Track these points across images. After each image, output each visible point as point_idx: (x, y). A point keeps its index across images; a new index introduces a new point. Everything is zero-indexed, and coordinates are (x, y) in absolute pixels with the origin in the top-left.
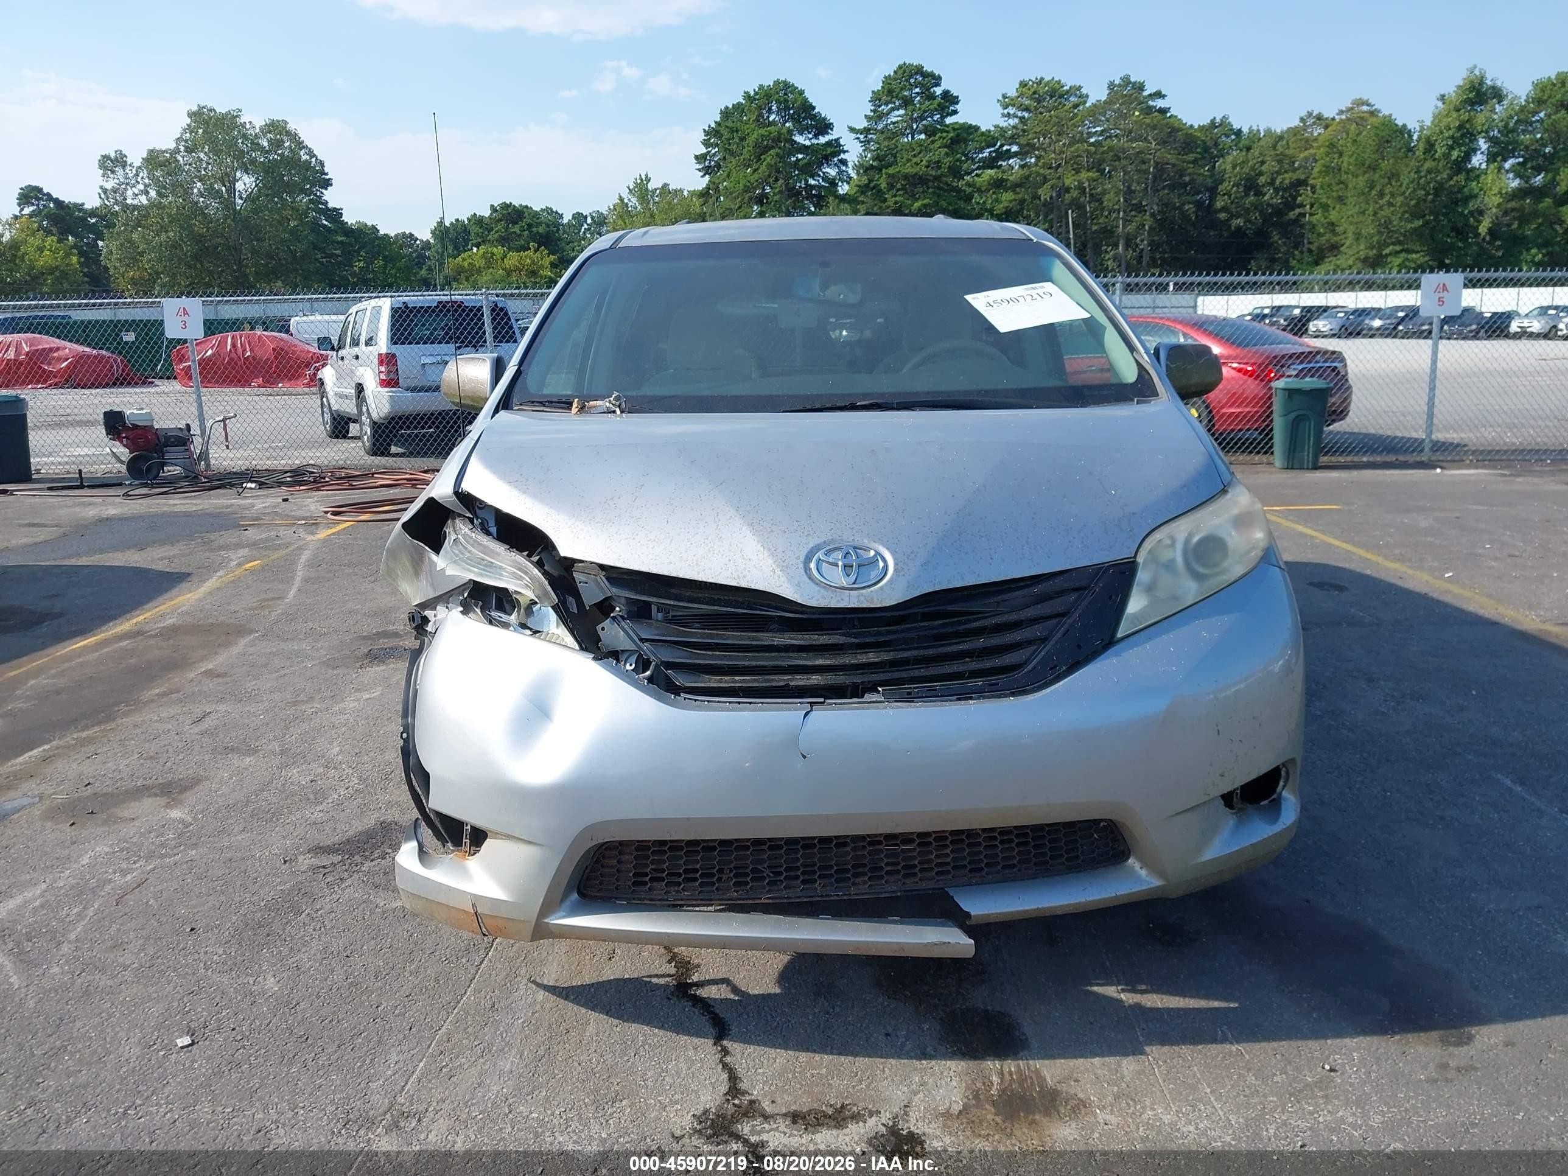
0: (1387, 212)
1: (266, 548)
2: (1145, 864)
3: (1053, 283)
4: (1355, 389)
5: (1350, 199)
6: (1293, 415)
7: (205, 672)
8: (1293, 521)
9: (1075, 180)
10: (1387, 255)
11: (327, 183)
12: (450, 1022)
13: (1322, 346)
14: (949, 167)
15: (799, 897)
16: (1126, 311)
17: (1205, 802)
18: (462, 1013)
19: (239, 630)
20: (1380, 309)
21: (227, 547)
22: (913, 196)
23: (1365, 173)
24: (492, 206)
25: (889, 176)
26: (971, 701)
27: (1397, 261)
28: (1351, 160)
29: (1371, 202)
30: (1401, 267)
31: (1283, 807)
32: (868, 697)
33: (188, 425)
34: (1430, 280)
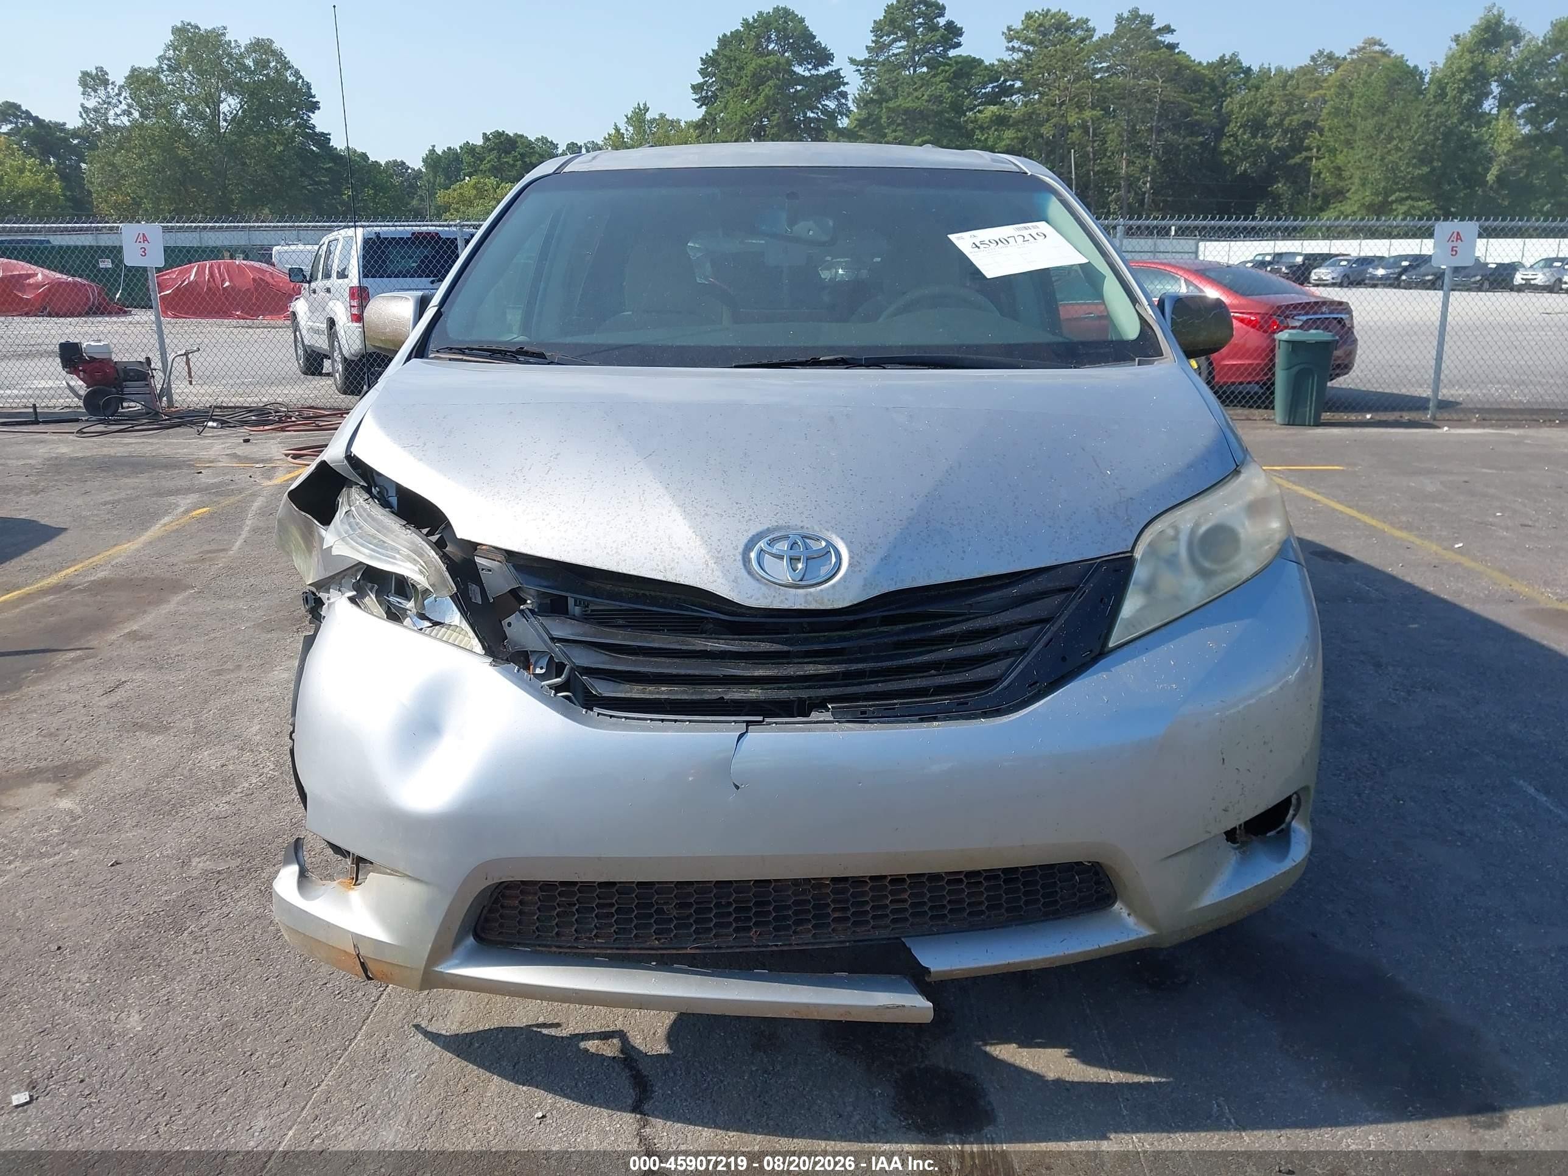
0: (1394, 157)
1: (217, 494)
2: (1133, 910)
3: (1047, 222)
4: (1360, 343)
5: (1358, 143)
6: (1296, 369)
7: (129, 633)
8: (1294, 483)
9: (1079, 118)
10: (1393, 202)
11: (314, 107)
12: (333, 1076)
13: (1329, 297)
14: (951, 102)
15: (731, 947)
16: (1128, 256)
17: (1204, 842)
18: (347, 1064)
19: (175, 586)
20: (1382, 258)
21: (177, 492)
22: (914, 131)
23: (1373, 115)
24: (485, 134)
25: (889, 109)
26: (935, 723)
27: (1402, 209)
28: (1361, 102)
29: (1379, 146)
30: (1406, 214)
31: (1293, 840)
32: (815, 716)
33: (148, 359)
34: (1444, 228)
